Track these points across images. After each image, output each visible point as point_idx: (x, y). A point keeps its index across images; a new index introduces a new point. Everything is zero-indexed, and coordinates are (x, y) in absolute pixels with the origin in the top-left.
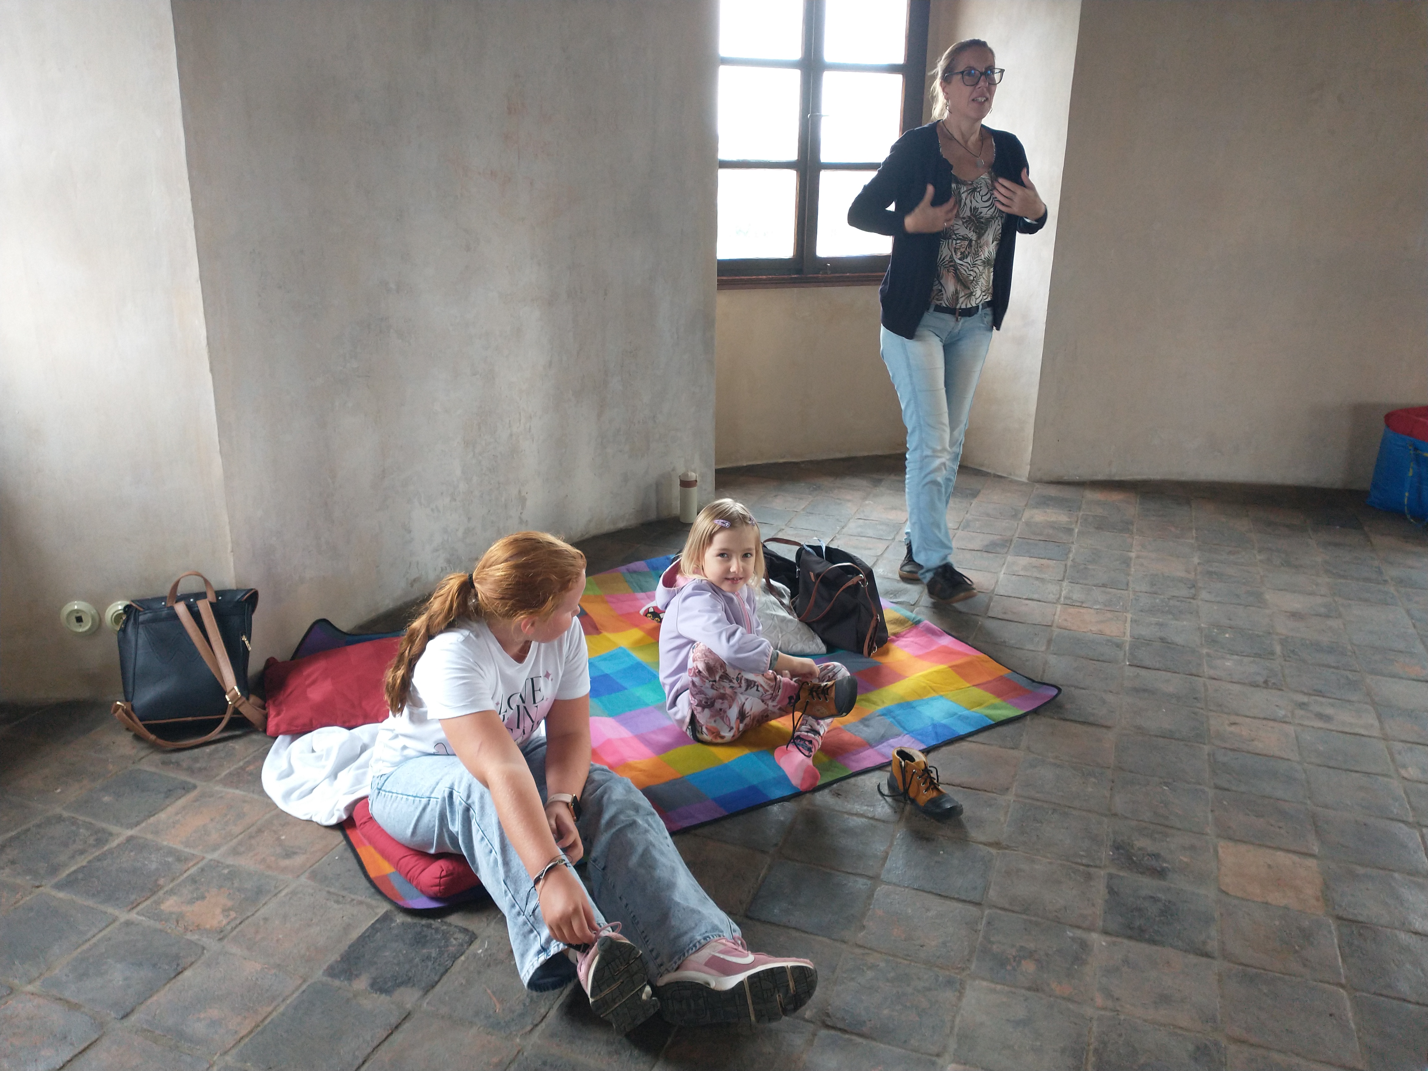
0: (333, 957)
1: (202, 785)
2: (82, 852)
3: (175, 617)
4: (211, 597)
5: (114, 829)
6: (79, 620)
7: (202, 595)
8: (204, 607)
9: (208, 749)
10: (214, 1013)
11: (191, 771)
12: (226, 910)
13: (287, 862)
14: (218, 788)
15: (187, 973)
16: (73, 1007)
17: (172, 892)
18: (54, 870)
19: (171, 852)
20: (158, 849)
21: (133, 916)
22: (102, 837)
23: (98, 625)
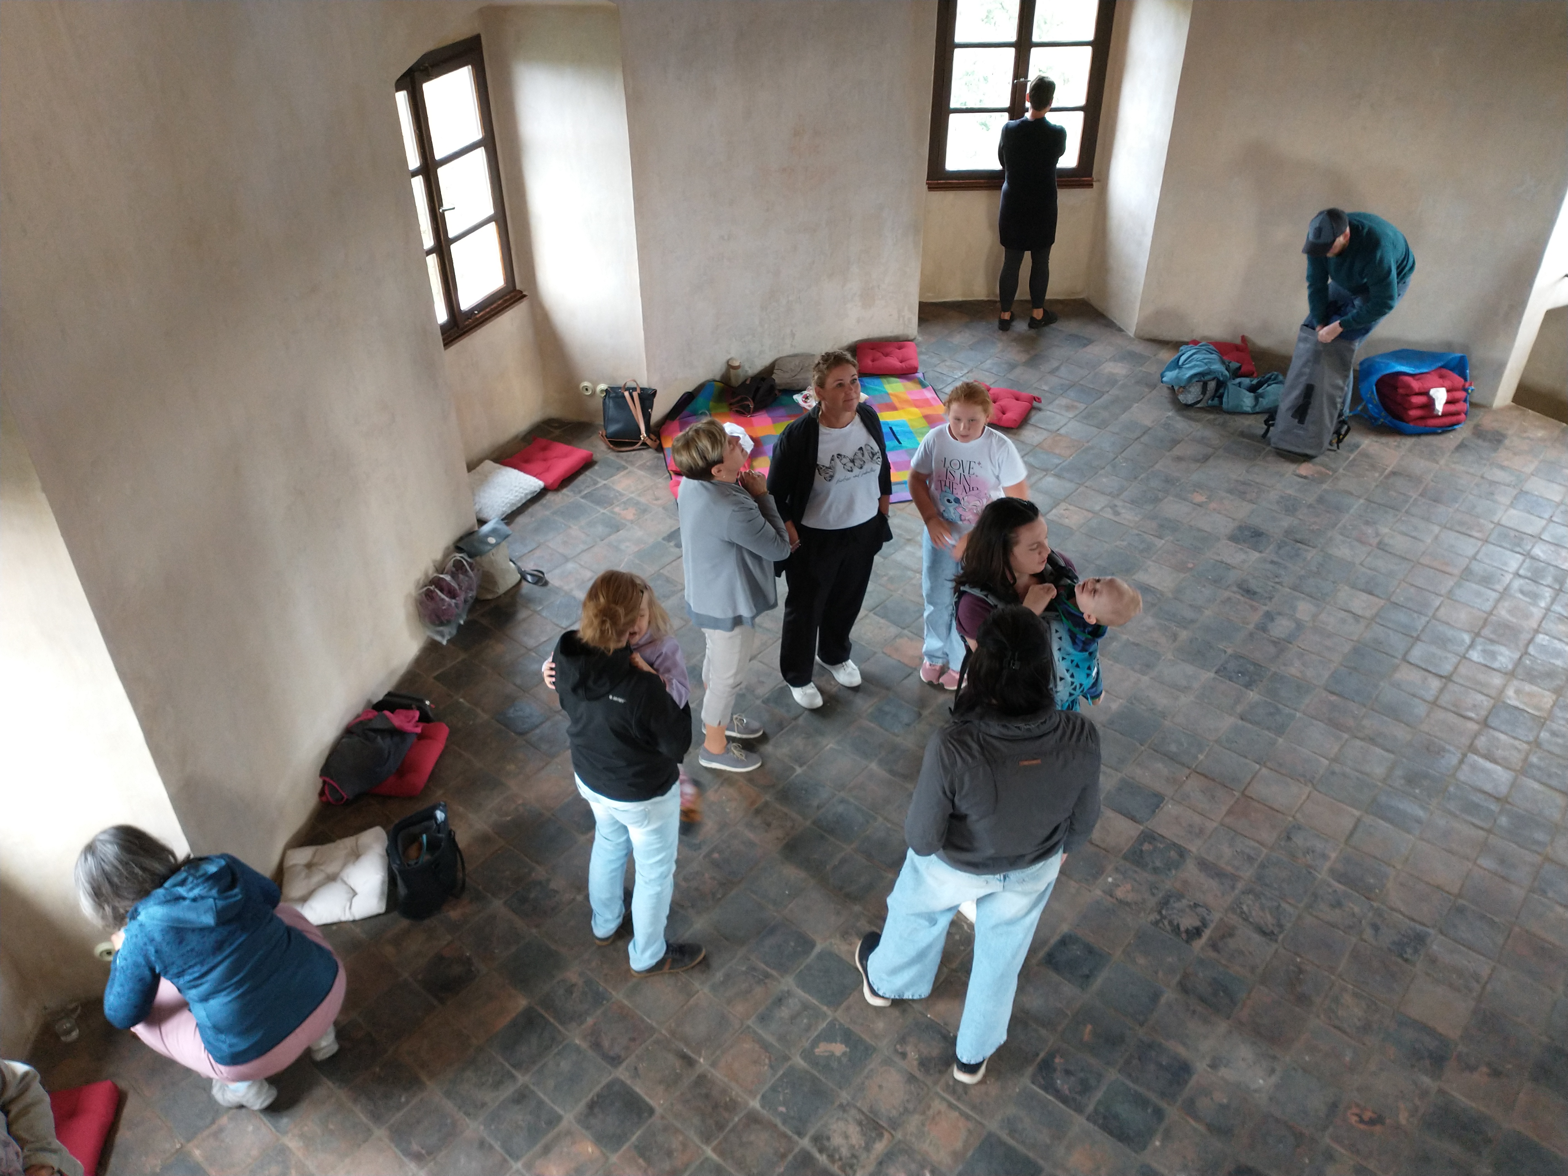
0: (665, 535)
1: (630, 468)
2: (588, 487)
3: (624, 397)
4: (639, 391)
5: (599, 480)
6: (587, 390)
7: (634, 389)
8: (635, 394)
9: (633, 453)
10: (628, 544)
11: (626, 461)
12: (634, 514)
13: (655, 502)
14: (636, 470)
15: (621, 532)
16: (588, 535)
17: (617, 506)
18: (580, 492)
19: (618, 492)
20: (614, 490)
21: (605, 511)
22: (595, 483)
23: (594, 392)
